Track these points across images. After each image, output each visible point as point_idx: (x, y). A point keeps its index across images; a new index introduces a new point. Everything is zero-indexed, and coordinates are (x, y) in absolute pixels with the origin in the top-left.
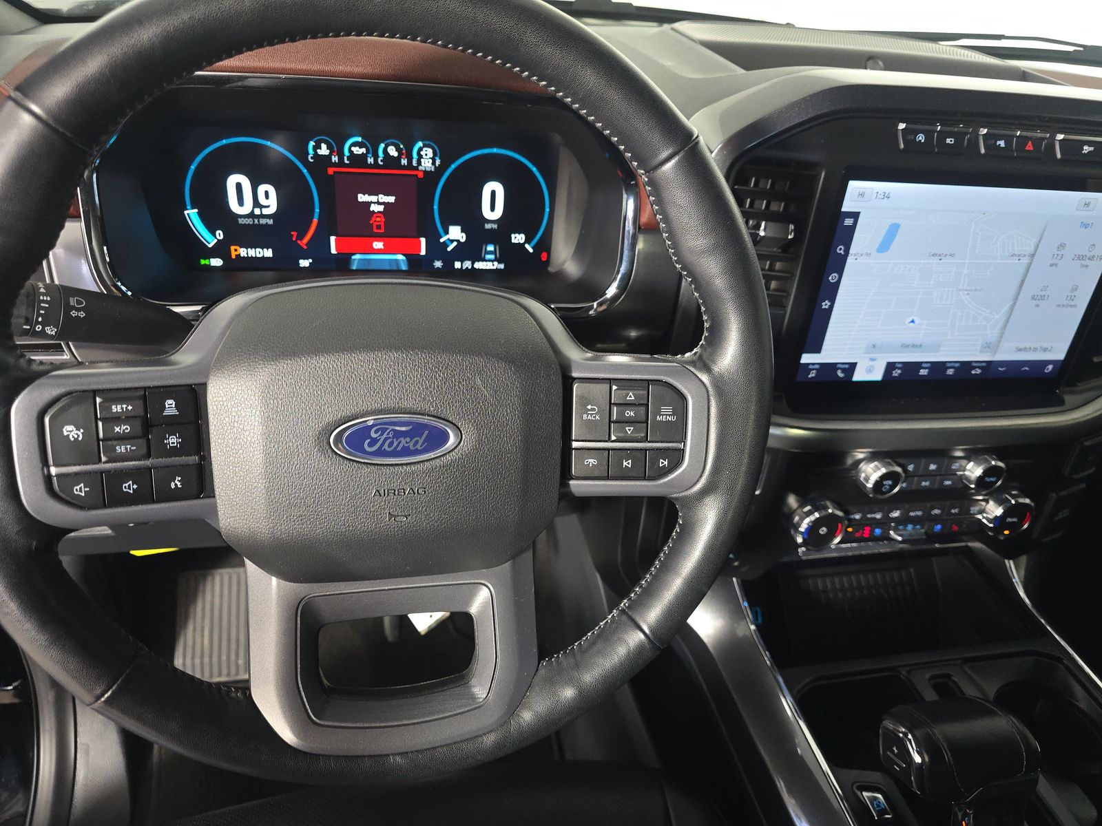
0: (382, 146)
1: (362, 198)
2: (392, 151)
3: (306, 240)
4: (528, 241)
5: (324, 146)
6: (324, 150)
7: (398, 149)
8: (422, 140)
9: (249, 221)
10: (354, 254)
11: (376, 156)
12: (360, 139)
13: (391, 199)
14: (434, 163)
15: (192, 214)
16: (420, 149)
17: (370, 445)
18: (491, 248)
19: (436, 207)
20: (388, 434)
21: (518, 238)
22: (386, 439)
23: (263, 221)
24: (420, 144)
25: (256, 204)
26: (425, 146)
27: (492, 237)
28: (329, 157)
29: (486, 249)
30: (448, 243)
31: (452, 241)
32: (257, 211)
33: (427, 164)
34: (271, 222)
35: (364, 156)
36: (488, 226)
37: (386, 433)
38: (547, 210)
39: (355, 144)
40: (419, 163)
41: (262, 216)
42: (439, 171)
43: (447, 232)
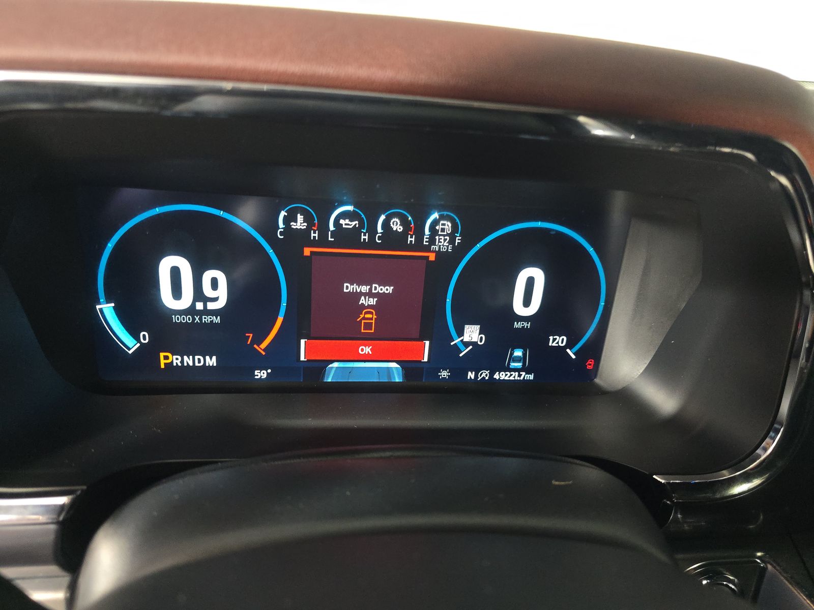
0: (383, 217)
1: (348, 288)
2: (397, 226)
3: (264, 345)
4: (570, 345)
5: (300, 218)
6: (300, 223)
7: (404, 222)
8: (439, 208)
9: (188, 319)
10: (332, 362)
11: (372, 231)
12: (350, 208)
13: (389, 290)
14: (452, 241)
15: (107, 310)
16: (435, 222)
18: (518, 353)
19: (449, 300)
21: (559, 341)
23: (207, 319)
24: (435, 215)
25: (199, 294)
26: (442, 217)
27: (520, 338)
28: (307, 231)
29: (512, 354)
30: (461, 347)
31: (467, 344)
32: (199, 306)
33: (443, 244)
34: (217, 320)
35: (356, 231)
36: (518, 325)
38: (602, 304)
39: (343, 215)
40: (432, 241)
41: (206, 312)
42: (459, 252)
43: (461, 333)
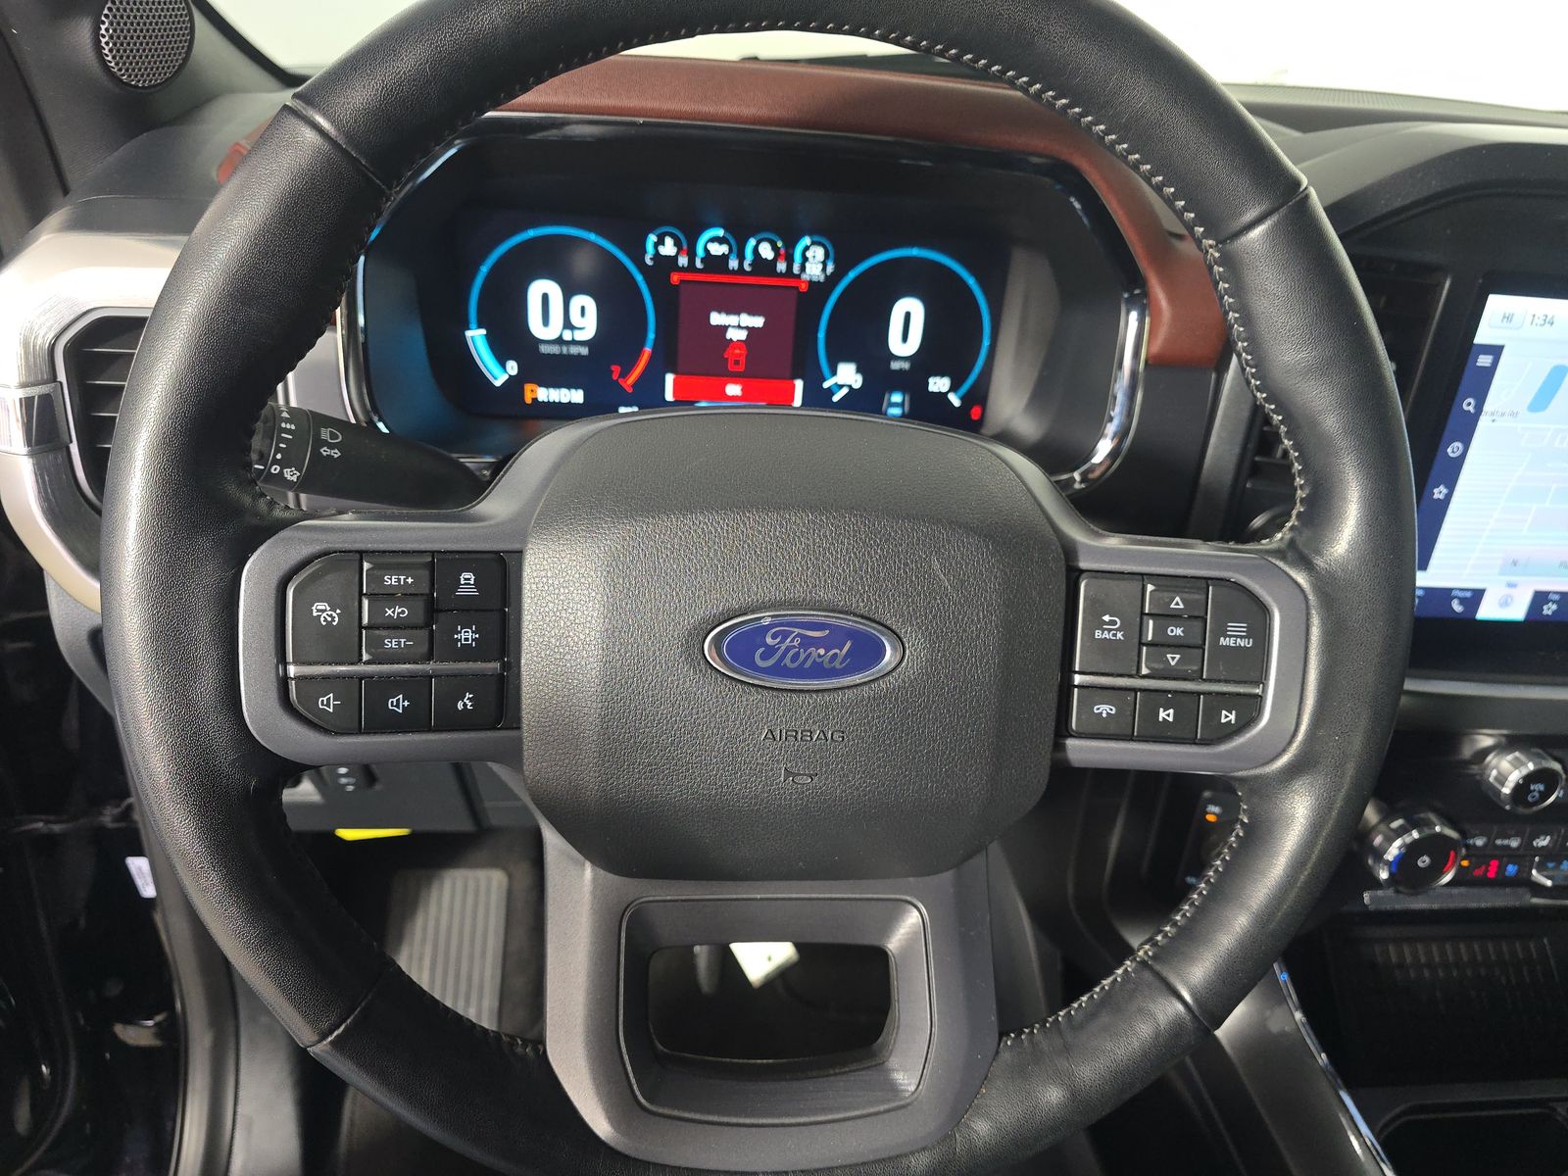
0: (752, 242)
1: (717, 319)
2: (766, 252)
3: (632, 379)
4: (954, 388)
5: (669, 241)
6: (668, 249)
7: (775, 248)
8: (811, 234)
9: (555, 350)
10: (697, 402)
11: (741, 257)
12: (720, 232)
13: (758, 322)
14: (824, 269)
15: (476, 337)
16: (807, 248)
17: (764, 657)
18: (897, 398)
19: (821, 335)
20: (792, 641)
21: (939, 384)
22: (788, 649)
23: (574, 350)
24: (806, 241)
25: (568, 324)
26: (813, 243)
27: (899, 381)
28: (675, 258)
29: (889, 399)
30: (834, 389)
31: (841, 387)
32: (567, 336)
33: (814, 271)
34: (584, 351)
35: (725, 258)
36: (895, 365)
37: (789, 640)
38: (986, 343)
39: (713, 240)
40: (803, 268)
41: (574, 342)
42: (831, 281)
43: (834, 373)
